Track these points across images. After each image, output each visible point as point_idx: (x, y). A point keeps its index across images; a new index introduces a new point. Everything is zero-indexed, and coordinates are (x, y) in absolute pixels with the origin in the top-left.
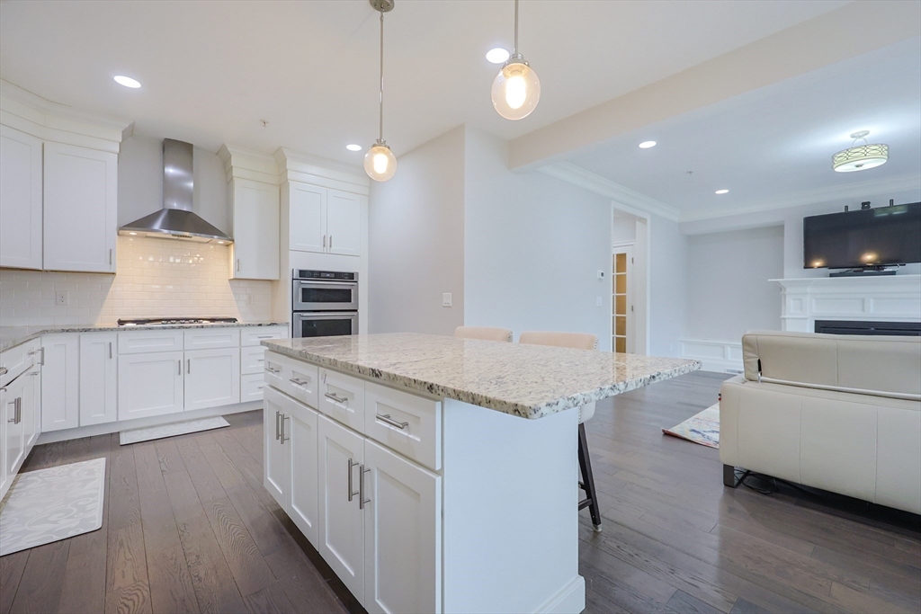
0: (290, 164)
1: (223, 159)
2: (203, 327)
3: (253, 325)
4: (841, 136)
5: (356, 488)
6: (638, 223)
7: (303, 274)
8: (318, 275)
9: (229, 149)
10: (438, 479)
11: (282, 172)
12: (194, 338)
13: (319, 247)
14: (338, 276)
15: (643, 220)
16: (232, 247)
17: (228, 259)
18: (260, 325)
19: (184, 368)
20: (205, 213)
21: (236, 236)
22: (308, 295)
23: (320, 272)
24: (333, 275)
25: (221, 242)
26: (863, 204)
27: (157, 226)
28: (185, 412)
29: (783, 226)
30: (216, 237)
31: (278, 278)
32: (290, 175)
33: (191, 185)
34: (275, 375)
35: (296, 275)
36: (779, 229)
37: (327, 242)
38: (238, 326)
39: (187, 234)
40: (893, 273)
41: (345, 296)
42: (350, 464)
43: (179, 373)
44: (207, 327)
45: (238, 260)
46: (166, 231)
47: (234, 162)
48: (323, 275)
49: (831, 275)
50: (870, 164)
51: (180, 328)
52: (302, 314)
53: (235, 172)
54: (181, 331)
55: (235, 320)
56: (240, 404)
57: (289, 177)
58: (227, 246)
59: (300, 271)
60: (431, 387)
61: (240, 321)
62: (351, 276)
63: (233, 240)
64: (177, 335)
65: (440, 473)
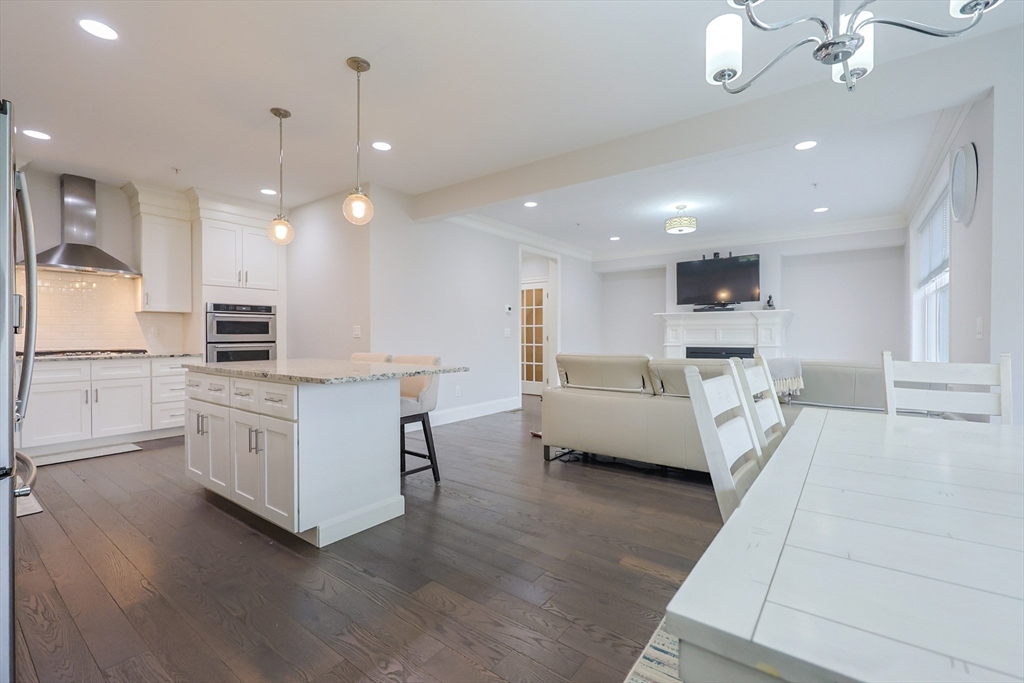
0: (202, 203)
1: (128, 194)
2: (111, 358)
3: (165, 356)
4: (669, 207)
5: (253, 446)
6: (550, 262)
7: (217, 307)
8: (234, 308)
9: (136, 186)
10: (296, 425)
11: (195, 210)
12: (101, 370)
13: (234, 282)
14: (254, 309)
15: (555, 261)
16: (139, 281)
17: (135, 291)
18: (172, 356)
19: (91, 397)
20: (107, 247)
21: (144, 270)
22: (223, 328)
23: (235, 306)
24: (249, 309)
25: (128, 276)
26: (715, 254)
27: (54, 260)
28: (92, 439)
29: (665, 269)
30: (121, 272)
31: (190, 311)
32: (202, 213)
33: (94, 212)
34: (195, 389)
35: (210, 308)
36: (662, 270)
37: (243, 277)
38: (149, 357)
39: (90, 269)
40: (732, 309)
41: (263, 328)
42: (250, 431)
43: (87, 402)
44: (116, 358)
45: (147, 294)
46: (65, 266)
47: (141, 198)
48: (238, 308)
49: (695, 310)
50: (687, 230)
51: (86, 359)
52: (216, 345)
53: (142, 209)
54: (89, 362)
55: (144, 352)
56: (152, 431)
57: (201, 215)
58: (134, 279)
59: (215, 305)
60: (290, 378)
61: (149, 353)
62: (268, 309)
63: (141, 275)
64: (84, 366)
65: (297, 421)
